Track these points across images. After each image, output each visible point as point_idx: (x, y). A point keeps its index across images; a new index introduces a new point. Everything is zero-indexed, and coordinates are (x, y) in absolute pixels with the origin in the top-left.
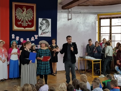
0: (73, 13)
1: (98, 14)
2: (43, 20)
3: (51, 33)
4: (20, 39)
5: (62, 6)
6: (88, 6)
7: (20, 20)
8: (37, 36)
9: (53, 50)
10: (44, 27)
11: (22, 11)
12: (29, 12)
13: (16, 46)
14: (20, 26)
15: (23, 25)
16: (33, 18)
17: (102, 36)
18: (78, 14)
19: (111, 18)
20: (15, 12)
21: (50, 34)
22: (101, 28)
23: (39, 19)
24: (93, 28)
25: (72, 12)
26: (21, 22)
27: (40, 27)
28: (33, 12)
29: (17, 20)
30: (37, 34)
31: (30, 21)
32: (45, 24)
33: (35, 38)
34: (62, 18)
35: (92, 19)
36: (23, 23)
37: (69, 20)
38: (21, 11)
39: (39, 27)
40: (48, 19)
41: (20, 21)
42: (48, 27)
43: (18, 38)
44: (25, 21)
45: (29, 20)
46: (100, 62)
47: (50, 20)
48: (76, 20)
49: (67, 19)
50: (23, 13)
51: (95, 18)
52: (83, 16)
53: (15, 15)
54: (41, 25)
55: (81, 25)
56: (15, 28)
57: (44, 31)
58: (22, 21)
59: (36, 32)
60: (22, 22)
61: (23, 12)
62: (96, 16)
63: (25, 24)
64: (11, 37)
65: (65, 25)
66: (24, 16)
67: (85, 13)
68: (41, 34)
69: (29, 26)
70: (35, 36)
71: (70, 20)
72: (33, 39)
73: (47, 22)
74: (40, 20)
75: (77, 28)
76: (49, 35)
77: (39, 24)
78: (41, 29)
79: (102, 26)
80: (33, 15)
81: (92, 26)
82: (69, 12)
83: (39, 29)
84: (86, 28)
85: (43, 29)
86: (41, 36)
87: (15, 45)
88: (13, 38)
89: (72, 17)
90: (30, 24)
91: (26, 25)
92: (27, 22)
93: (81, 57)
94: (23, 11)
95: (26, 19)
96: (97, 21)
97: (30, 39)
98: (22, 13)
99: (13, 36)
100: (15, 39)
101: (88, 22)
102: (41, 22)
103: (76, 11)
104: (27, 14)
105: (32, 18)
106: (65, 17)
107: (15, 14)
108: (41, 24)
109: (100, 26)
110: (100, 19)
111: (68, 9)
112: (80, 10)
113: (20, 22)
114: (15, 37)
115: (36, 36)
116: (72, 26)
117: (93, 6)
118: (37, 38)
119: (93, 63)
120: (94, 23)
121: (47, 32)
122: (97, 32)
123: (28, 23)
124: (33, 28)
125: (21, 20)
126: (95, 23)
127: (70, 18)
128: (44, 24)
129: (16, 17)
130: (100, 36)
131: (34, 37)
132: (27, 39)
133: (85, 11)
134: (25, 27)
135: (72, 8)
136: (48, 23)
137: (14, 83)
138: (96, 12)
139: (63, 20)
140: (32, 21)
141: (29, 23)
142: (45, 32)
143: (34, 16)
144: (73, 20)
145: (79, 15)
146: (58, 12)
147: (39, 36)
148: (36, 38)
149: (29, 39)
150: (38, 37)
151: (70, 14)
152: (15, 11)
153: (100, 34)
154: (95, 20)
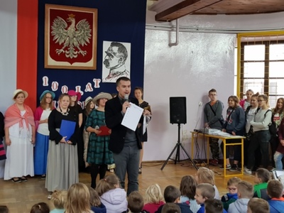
0: (181, 30)
1: (239, 34)
2: (112, 45)
3: (129, 74)
4: (60, 88)
5: (155, 13)
6: (216, 14)
7: (60, 43)
8: (99, 81)
10: (114, 62)
11: (66, 25)
12: (82, 27)
14: (61, 58)
15: (67, 56)
16: (91, 40)
17: (247, 83)
18: (192, 34)
19: (267, 43)
21: (129, 76)
22: (245, 64)
23: (104, 42)
24: (227, 65)
25: (178, 27)
26: (64, 50)
27: (107, 60)
28: (91, 28)
29: (55, 45)
30: (100, 76)
31: (83, 48)
32: (118, 54)
33: (95, 87)
34: (156, 41)
35: (224, 44)
36: (68, 53)
37: (170, 45)
38: (64, 25)
39: (104, 60)
40: (124, 44)
41: (60, 47)
42: (125, 60)
43: (55, 85)
44: (71, 48)
45: (81, 46)
46: (242, 144)
47: (128, 46)
48: (188, 47)
49: (166, 44)
50: (69, 28)
51: (230, 42)
52: (203, 38)
53: (51, 34)
54: (107, 58)
55: (199, 57)
56: (51, 62)
57: (115, 71)
58: (65, 46)
59: (97, 73)
60: (66, 49)
61: (68, 27)
62: (232, 38)
63: (72, 54)
64: (40, 81)
65: (162, 57)
66: (71, 36)
67: (208, 31)
68: (109, 77)
70: (95, 80)
71: (173, 47)
72: (89, 88)
73: (122, 49)
74: (106, 45)
75: (189, 64)
77: (104, 54)
79: (246, 62)
80: (92, 33)
81: (224, 60)
82: (172, 29)
83: (104, 66)
84: (212, 66)
85: (112, 65)
86: (108, 81)
88: (44, 85)
89: (179, 40)
90: (84, 53)
91: (75, 57)
92: (76, 49)
93: (197, 131)
94: (69, 24)
95: (76, 43)
96: (236, 50)
97: (83, 89)
98: (66, 29)
99: (45, 80)
100: (49, 88)
101: (215, 52)
102: (109, 50)
103: (187, 25)
104: (77, 32)
105: (88, 41)
106: (162, 39)
107: (51, 30)
108: (109, 54)
109: (242, 62)
110: (243, 44)
111: (169, 21)
112: (196, 23)
113: (62, 50)
114: (50, 83)
115: (97, 82)
116: (178, 59)
117: (226, 14)
118: (99, 87)
120: (228, 54)
121: (121, 73)
122: (236, 73)
123: (78, 51)
124: (91, 64)
125: (63, 45)
126: (232, 53)
127: (173, 41)
128: (114, 54)
129: (52, 37)
130: (242, 83)
131: (93, 84)
132: (76, 87)
133: (209, 25)
134: (72, 61)
135: (178, 19)
136: (124, 53)
138: (233, 28)
139: (158, 45)
140: (88, 48)
141: (81, 52)
142: (117, 73)
143: (92, 37)
144: (181, 46)
145: (195, 34)
146: (146, 27)
147: (104, 81)
148: (97, 86)
149: (80, 87)
150: (100, 84)
151: (174, 33)
152: (51, 24)
153: (242, 78)
154: (232, 47)
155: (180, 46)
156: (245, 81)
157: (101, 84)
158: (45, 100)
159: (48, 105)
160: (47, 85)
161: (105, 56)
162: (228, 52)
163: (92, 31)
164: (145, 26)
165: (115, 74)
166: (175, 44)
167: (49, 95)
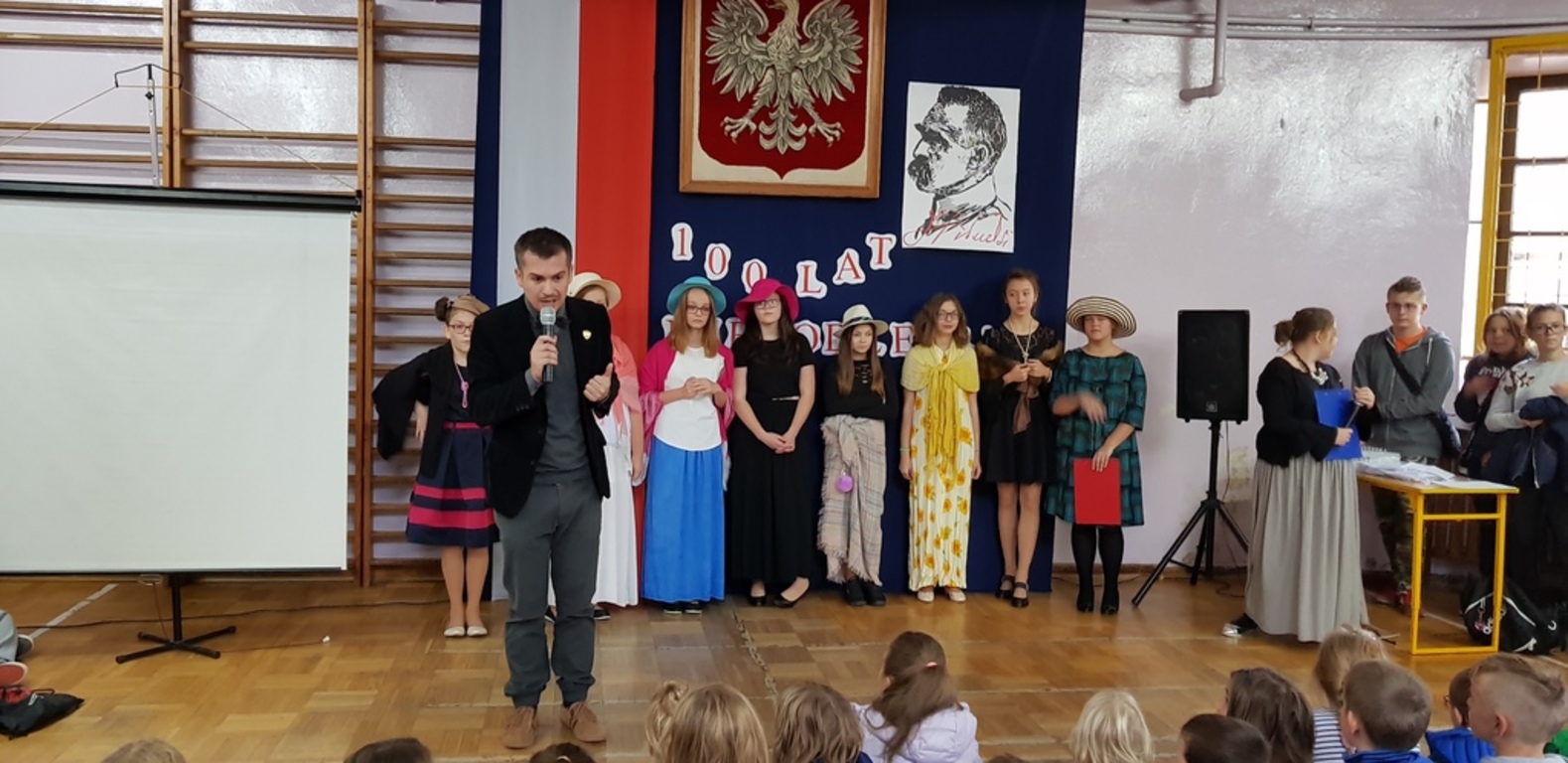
0: (1237, 30)
1: (1498, 40)
2: (945, 98)
3: (1011, 215)
4: (735, 267)
7: (740, 95)
8: (889, 242)
9: (1008, 378)
10: (949, 166)
11: (764, 22)
12: (827, 30)
13: (706, 328)
14: (745, 151)
15: (766, 145)
16: (860, 80)
17: (1527, 255)
18: (1285, 45)
20: (704, 34)
21: (1009, 225)
22: (1520, 172)
23: (912, 85)
24: (1446, 182)
25: (1225, 19)
26: (756, 119)
27: (921, 162)
28: (863, 30)
29: (718, 103)
30: (893, 225)
31: (828, 112)
32: (965, 135)
33: (874, 265)
34: (1128, 79)
35: (1427, 85)
36: (766, 129)
37: (1188, 95)
38: (755, 23)
39: (909, 159)
40: (992, 92)
41: (740, 108)
42: (994, 160)
43: (718, 257)
44: (782, 111)
45: (819, 104)
46: (1501, 516)
47: (1008, 101)
48: (1263, 102)
49: (1172, 92)
50: (775, 35)
51: (1459, 73)
52: (1331, 62)
53: (704, 58)
54: (924, 149)
55: (1312, 146)
56: (703, 169)
57: (955, 201)
58: (757, 105)
59: (884, 210)
60: (763, 116)
61: (772, 27)
62: (1467, 57)
63: (785, 136)
64: (661, 243)
65: (1148, 147)
66: (783, 65)
67: (1355, 33)
68: (928, 227)
69: (819, 154)
70: (872, 240)
71: (1199, 104)
72: (848, 271)
73: (985, 115)
74: (922, 97)
75: (1267, 177)
76: (996, 234)
77: (912, 136)
78: (923, 181)
79: (1525, 162)
80: (863, 53)
81: (1427, 156)
82: (1196, 27)
83: (909, 183)
84: (1366, 181)
85: (941, 179)
86: (926, 242)
87: (698, 319)
88: (676, 256)
89: (1226, 74)
90: (830, 132)
91: (798, 146)
92: (802, 117)
94: (776, 17)
95: (800, 94)
96: (1482, 112)
97: (825, 273)
98: (764, 38)
99: (682, 236)
100: (696, 266)
101: (1383, 121)
102: (931, 116)
104: (807, 49)
105: (848, 82)
106: (1152, 71)
107: (706, 44)
108: (930, 137)
109: (1506, 163)
110: (1518, 85)
113: (745, 121)
114: (699, 248)
115: (880, 246)
116: (1217, 157)
118: (887, 264)
119: (1421, 517)
120: (1443, 128)
121: (979, 213)
122: (1476, 210)
123: (810, 122)
124: (857, 175)
125: (749, 99)
126: (1461, 128)
127: (1202, 77)
128: (953, 133)
129: (708, 70)
130: (1503, 255)
131: (865, 255)
132: (800, 267)
133: (1364, 9)
134: (782, 163)
136: (991, 128)
137: (676, 640)
139: (1136, 98)
140: (849, 110)
141: (822, 127)
142: (963, 209)
143: (864, 67)
144: (1235, 100)
145: (1298, 48)
146: (1087, 25)
147: (909, 241)
148: (881, 262)
149: (813, 265)
150: (892, 254)
151: (1204, 46)
152: (707, 20)
153: (1501, 232)
154: (1464, 99)
155: (1229, 100)
156: (1517, 245)
157: (897, 253)
158: (683, 316)
159: (696, 336)
160: (689, 256)
161: (914, 144)
162: (1445, 120)
163: (865, 43)
164: (1082, 17)
165: (952, 215)
166: (1210, 91)
167: (698, 298)
